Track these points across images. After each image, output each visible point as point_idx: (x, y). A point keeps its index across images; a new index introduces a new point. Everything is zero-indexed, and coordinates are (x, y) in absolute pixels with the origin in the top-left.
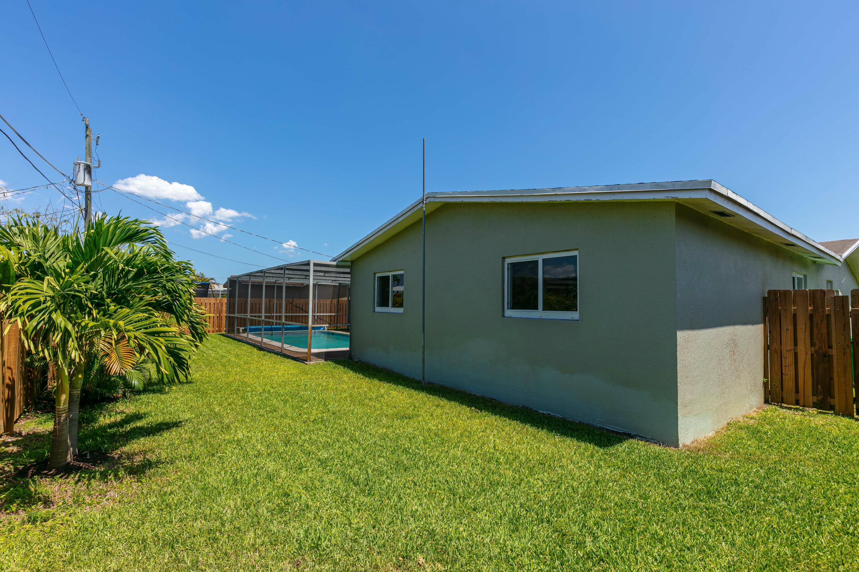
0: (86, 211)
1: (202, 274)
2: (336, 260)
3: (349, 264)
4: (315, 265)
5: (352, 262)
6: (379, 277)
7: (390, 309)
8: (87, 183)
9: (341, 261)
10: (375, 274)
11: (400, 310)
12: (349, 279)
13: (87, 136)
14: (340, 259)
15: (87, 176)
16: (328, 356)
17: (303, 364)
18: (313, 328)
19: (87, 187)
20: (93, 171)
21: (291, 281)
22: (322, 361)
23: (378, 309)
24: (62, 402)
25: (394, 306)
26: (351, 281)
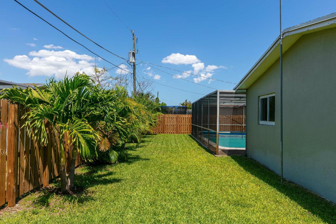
0: (134, 74)
1: (190, 102)
2: (235, 89)
3: (245, 91)
4: (221, 93)
5: (247, 89)
6: (262, 99)
7: (268, 123)
8: (134, 61)
9: (238, 89)
10: (259, 97)
11: (273, 123)
12: (245, 101)
13: (133, 39)
14: (237, 88)
15: (133, 58)
16: (230, 153)
17: (214, 156)
18: (220, 134)
19: (134, 63)
20: (136, 55)
21: (225, 104)
22: (226, 156)
23: (262, 122)
24: (62, 162)
25: (270, 120)
26: (246, 103)
